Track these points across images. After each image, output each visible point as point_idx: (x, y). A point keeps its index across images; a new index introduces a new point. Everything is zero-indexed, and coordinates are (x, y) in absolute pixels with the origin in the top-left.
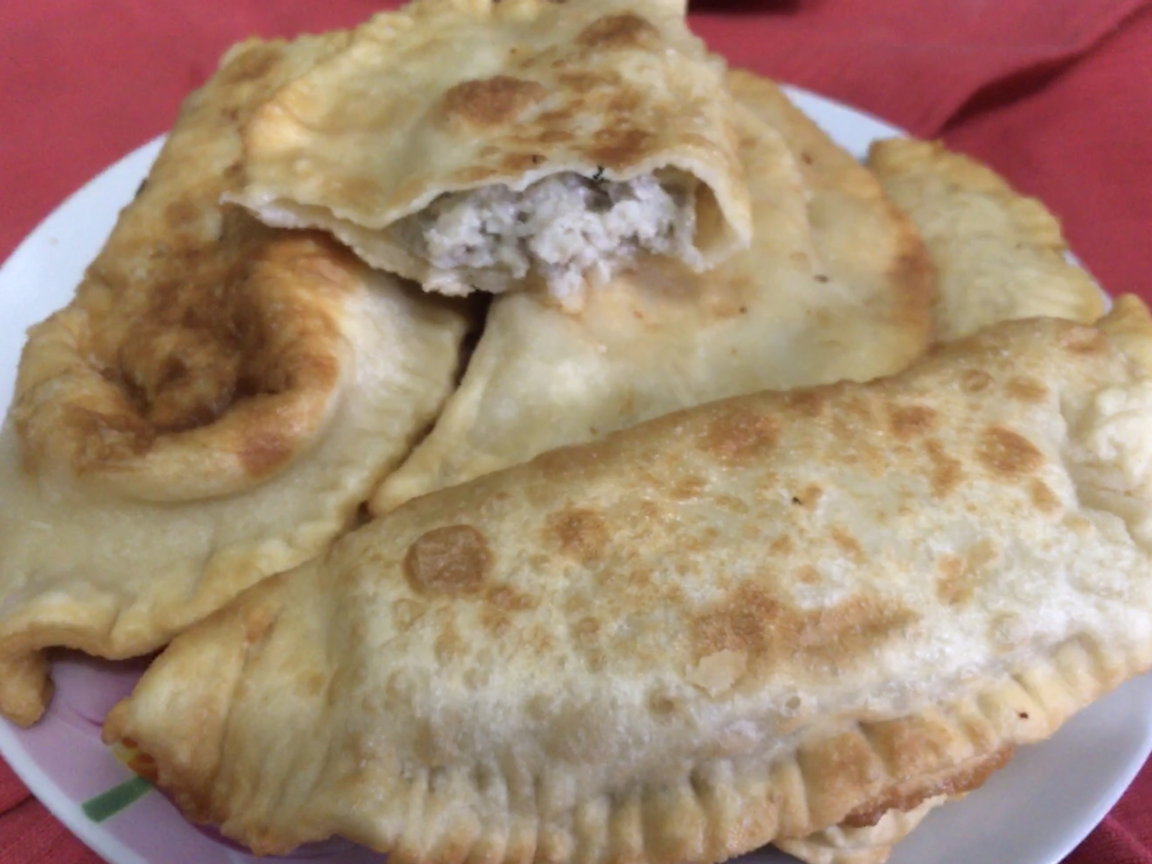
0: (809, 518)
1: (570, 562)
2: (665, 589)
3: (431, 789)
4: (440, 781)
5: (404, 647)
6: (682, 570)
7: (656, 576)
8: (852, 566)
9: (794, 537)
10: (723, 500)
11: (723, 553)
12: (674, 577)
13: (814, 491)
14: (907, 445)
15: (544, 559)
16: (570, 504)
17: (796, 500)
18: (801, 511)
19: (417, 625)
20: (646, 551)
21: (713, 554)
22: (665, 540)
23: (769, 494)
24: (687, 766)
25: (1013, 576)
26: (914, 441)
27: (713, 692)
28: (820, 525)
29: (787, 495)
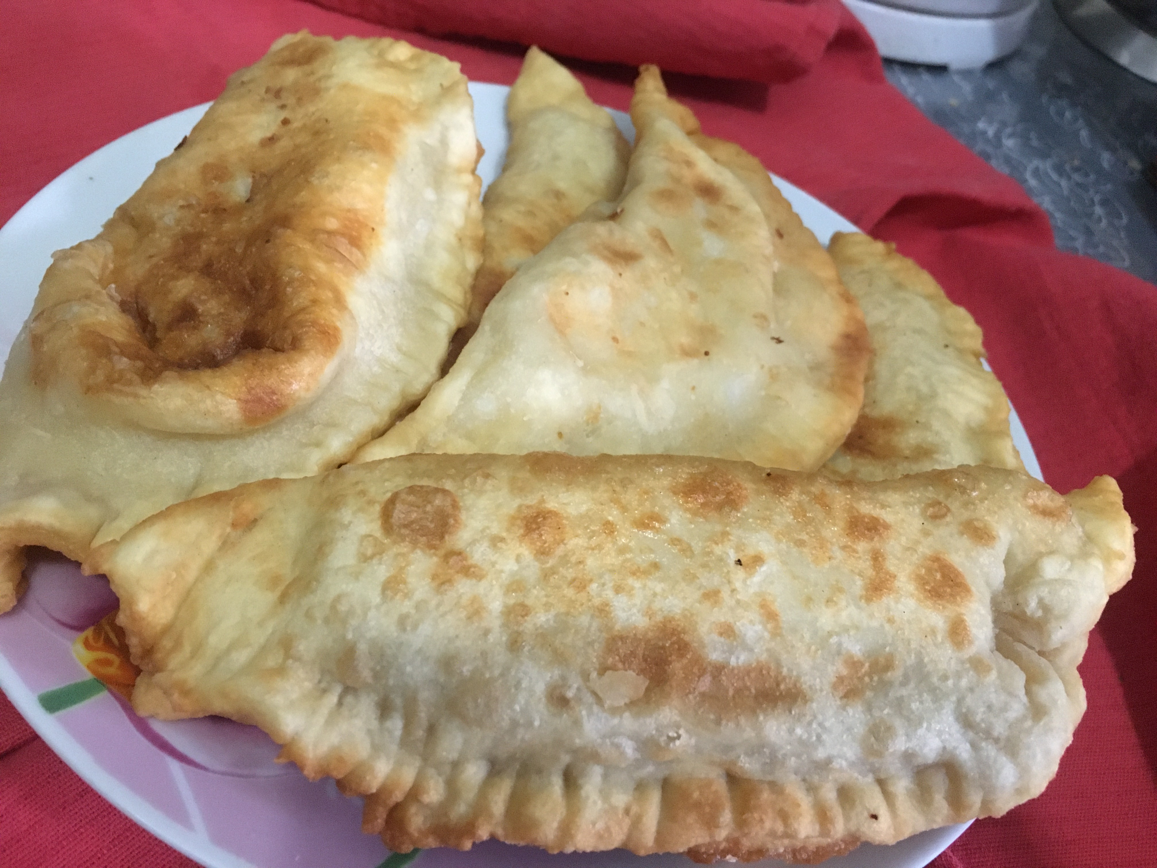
0: (744, 581)
1: (526, 552)
2: (597, 601)
3: (340, 703)
4: (349, 699)
5: (356, 576)
6: (618, 589)
7: (593, 587)
8: (766, 635)
9: (725, 594)
10: (675, 541)
11: (659, 587)
12: (609, 594)
13: (758, 560)
14: (855, 547)
15: (503, 540)
16: (542, 501)
17: (739, 562)
18: (739, 573)
19: (375, 561)
20: (591, 563)
21: (650, 584)
22: (612, 559)
23: (718, 550)
24: (566, 759)
25: (904, 692)
26: (862, 546)
27: (608, 703)
28: (751, 591)
29: (733, 557)
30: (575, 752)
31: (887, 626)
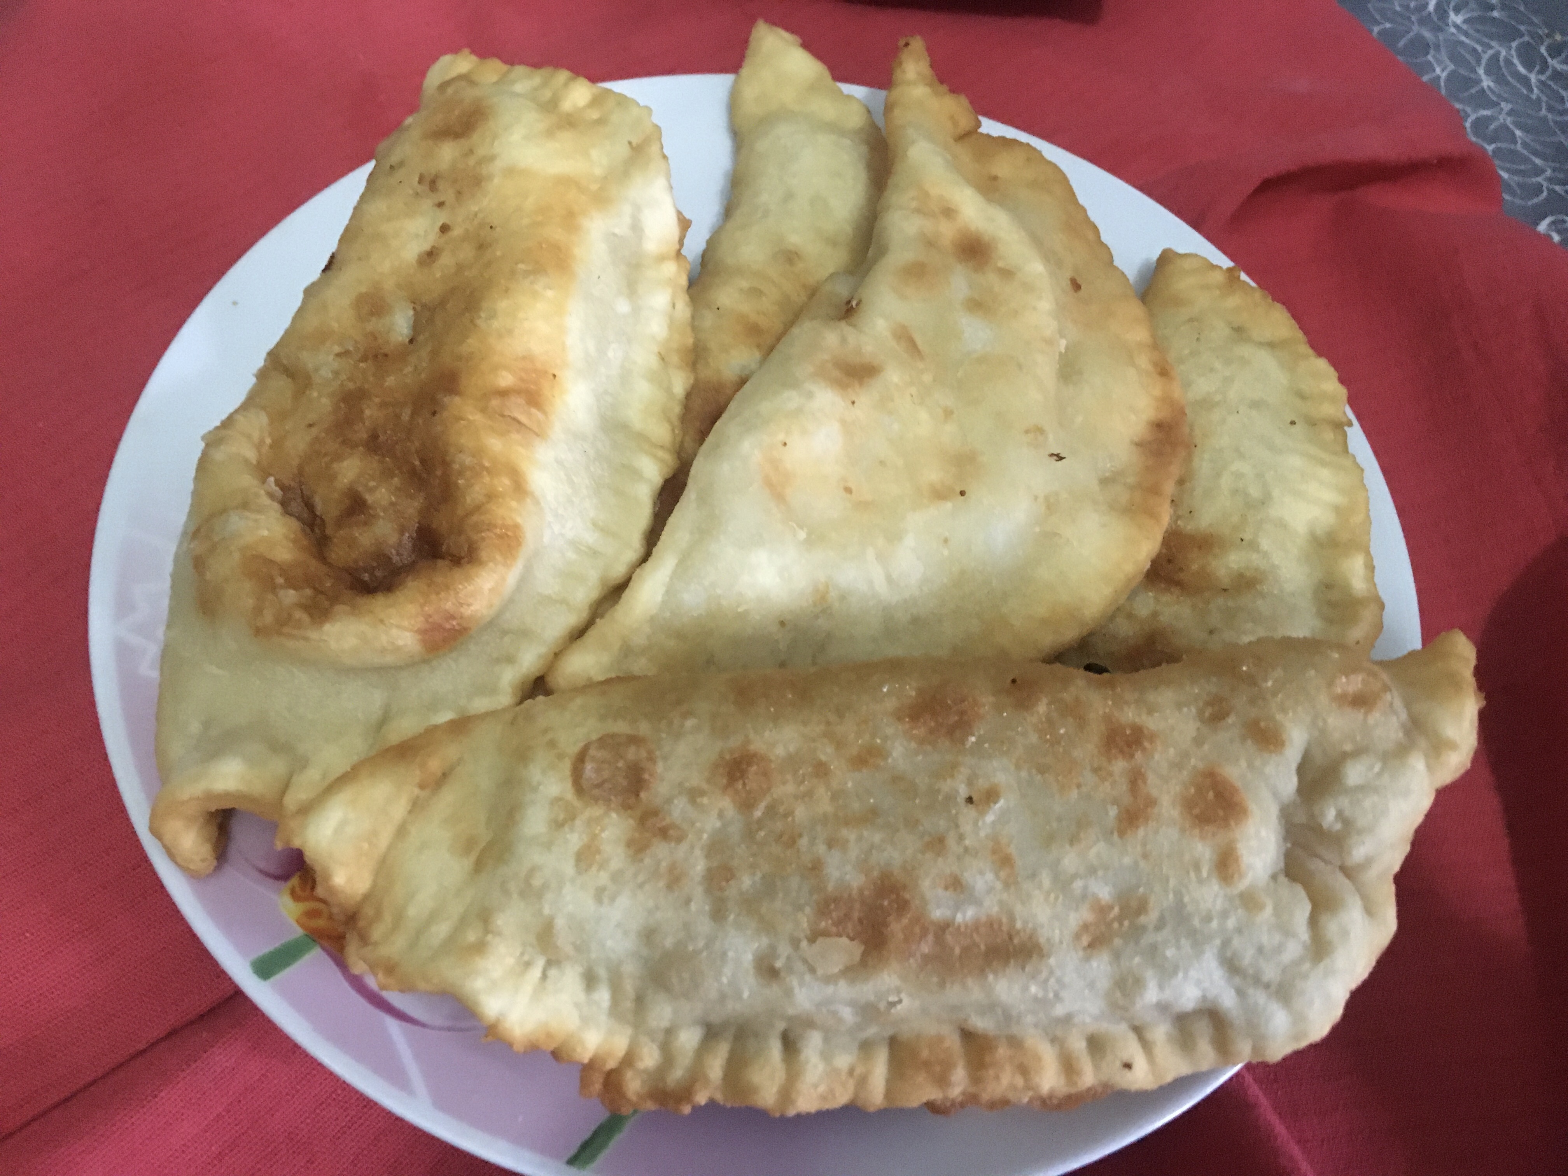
0: (976, 823)
1: (727, 803)
2: (807, 859)
3: (544, 977)
5: (548, 846)
6: (831, 844)
7: (804, 842)
8: (999, 885)
9: (951, 841)
10: (897, 779)
11: (877, 837)
12: (821, 848)
13: (991, 795)
15: (702, 793)
16: (747, 742)
17: (970, 800)
18: (970, 812)
19: (566, 828)
20: (801, 813)
21: (865, 833)
22: (824, 805)
23: (946, 786)
24: (781, 1026)
25: (1159, 937)
26: (1120, 766)
27: (820, 972)
28: (982, 834)
29: (963, 791)
30: (790, 1019)
31: (1142, 864)
